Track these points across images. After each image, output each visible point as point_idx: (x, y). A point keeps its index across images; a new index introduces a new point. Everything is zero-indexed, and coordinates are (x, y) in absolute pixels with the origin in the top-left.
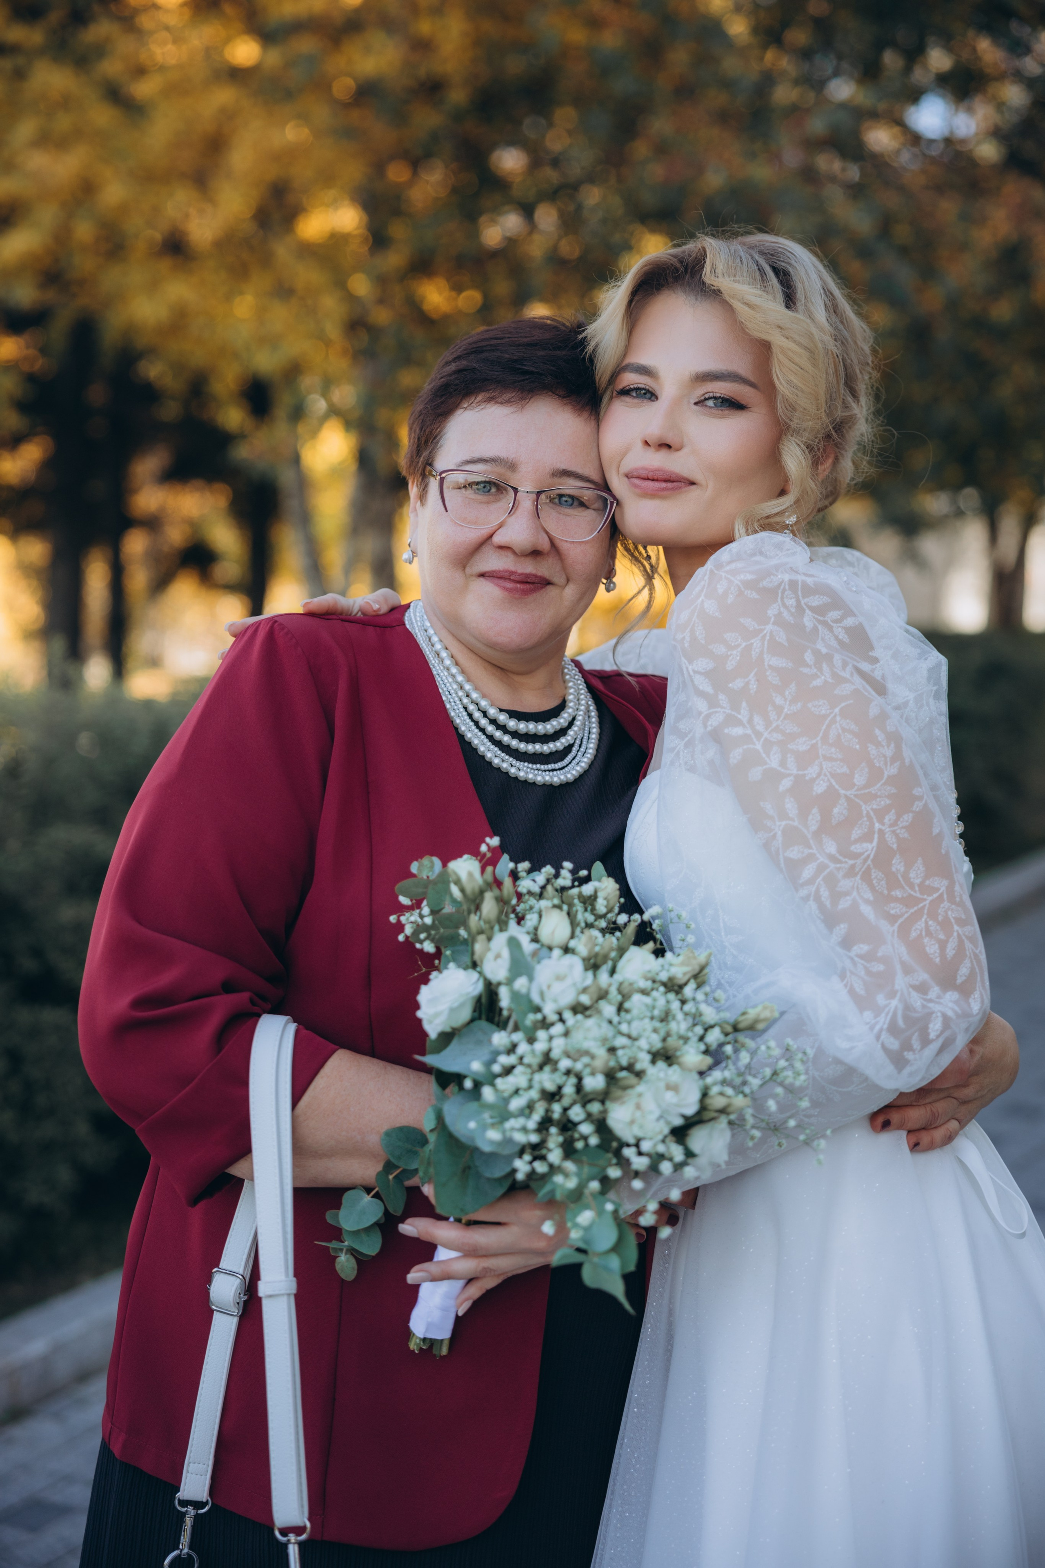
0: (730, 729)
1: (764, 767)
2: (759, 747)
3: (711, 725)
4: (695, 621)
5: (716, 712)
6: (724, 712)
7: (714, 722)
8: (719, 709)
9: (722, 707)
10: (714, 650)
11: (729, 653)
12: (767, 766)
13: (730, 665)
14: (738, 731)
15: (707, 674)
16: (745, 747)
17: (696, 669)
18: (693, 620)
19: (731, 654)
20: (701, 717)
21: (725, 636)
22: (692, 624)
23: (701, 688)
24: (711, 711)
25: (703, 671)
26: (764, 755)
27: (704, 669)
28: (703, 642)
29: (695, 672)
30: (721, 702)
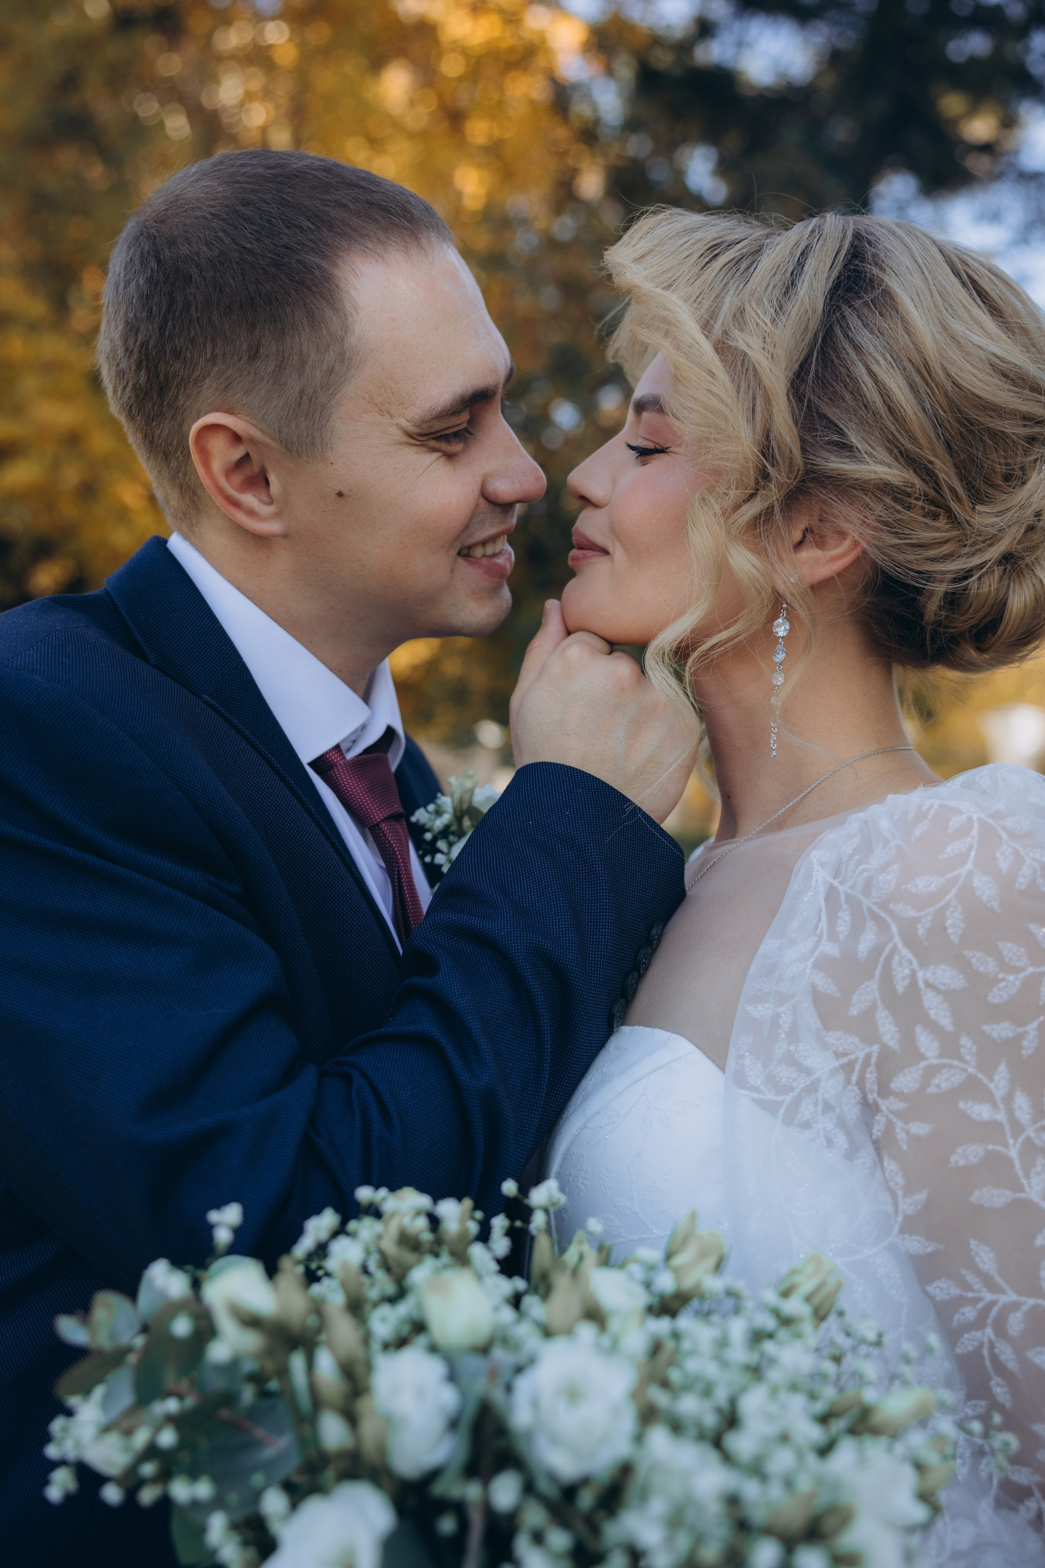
0: (970, 1104)
1: (1018, 1195)
2: (1013, 1153)
3: (938, 1086)
4: (950, 900)
5: (951, 1066)
6: (966, 1070)
7: (945, 1081)
8: (956, 1063)
9: (962, 1059)
10: (974, 961)
11: (1001, 976)
12: (1023, 1195)
13: (996, 996)
14: (982, 1111)
15: (948, 995)
16: (990, 1147)
17: (931, 981)
18: (948, 898)
19: (1003, 980)
20: (922, 1064)
21: (1001, 945)
22: (942, 903)
23: (932, 1013)
24: (945, 1061)
25: (942, 988)
26: (1020, 1174)
27: (944, 984)
28: (955, 939)
29: (928, 985)
30: (962, 1050)
